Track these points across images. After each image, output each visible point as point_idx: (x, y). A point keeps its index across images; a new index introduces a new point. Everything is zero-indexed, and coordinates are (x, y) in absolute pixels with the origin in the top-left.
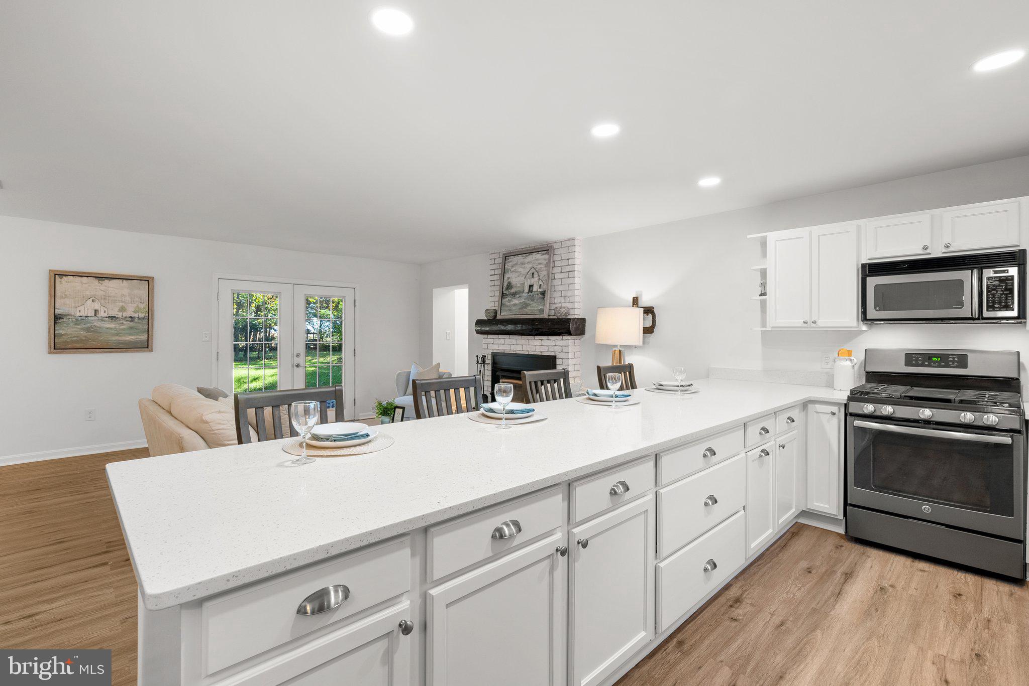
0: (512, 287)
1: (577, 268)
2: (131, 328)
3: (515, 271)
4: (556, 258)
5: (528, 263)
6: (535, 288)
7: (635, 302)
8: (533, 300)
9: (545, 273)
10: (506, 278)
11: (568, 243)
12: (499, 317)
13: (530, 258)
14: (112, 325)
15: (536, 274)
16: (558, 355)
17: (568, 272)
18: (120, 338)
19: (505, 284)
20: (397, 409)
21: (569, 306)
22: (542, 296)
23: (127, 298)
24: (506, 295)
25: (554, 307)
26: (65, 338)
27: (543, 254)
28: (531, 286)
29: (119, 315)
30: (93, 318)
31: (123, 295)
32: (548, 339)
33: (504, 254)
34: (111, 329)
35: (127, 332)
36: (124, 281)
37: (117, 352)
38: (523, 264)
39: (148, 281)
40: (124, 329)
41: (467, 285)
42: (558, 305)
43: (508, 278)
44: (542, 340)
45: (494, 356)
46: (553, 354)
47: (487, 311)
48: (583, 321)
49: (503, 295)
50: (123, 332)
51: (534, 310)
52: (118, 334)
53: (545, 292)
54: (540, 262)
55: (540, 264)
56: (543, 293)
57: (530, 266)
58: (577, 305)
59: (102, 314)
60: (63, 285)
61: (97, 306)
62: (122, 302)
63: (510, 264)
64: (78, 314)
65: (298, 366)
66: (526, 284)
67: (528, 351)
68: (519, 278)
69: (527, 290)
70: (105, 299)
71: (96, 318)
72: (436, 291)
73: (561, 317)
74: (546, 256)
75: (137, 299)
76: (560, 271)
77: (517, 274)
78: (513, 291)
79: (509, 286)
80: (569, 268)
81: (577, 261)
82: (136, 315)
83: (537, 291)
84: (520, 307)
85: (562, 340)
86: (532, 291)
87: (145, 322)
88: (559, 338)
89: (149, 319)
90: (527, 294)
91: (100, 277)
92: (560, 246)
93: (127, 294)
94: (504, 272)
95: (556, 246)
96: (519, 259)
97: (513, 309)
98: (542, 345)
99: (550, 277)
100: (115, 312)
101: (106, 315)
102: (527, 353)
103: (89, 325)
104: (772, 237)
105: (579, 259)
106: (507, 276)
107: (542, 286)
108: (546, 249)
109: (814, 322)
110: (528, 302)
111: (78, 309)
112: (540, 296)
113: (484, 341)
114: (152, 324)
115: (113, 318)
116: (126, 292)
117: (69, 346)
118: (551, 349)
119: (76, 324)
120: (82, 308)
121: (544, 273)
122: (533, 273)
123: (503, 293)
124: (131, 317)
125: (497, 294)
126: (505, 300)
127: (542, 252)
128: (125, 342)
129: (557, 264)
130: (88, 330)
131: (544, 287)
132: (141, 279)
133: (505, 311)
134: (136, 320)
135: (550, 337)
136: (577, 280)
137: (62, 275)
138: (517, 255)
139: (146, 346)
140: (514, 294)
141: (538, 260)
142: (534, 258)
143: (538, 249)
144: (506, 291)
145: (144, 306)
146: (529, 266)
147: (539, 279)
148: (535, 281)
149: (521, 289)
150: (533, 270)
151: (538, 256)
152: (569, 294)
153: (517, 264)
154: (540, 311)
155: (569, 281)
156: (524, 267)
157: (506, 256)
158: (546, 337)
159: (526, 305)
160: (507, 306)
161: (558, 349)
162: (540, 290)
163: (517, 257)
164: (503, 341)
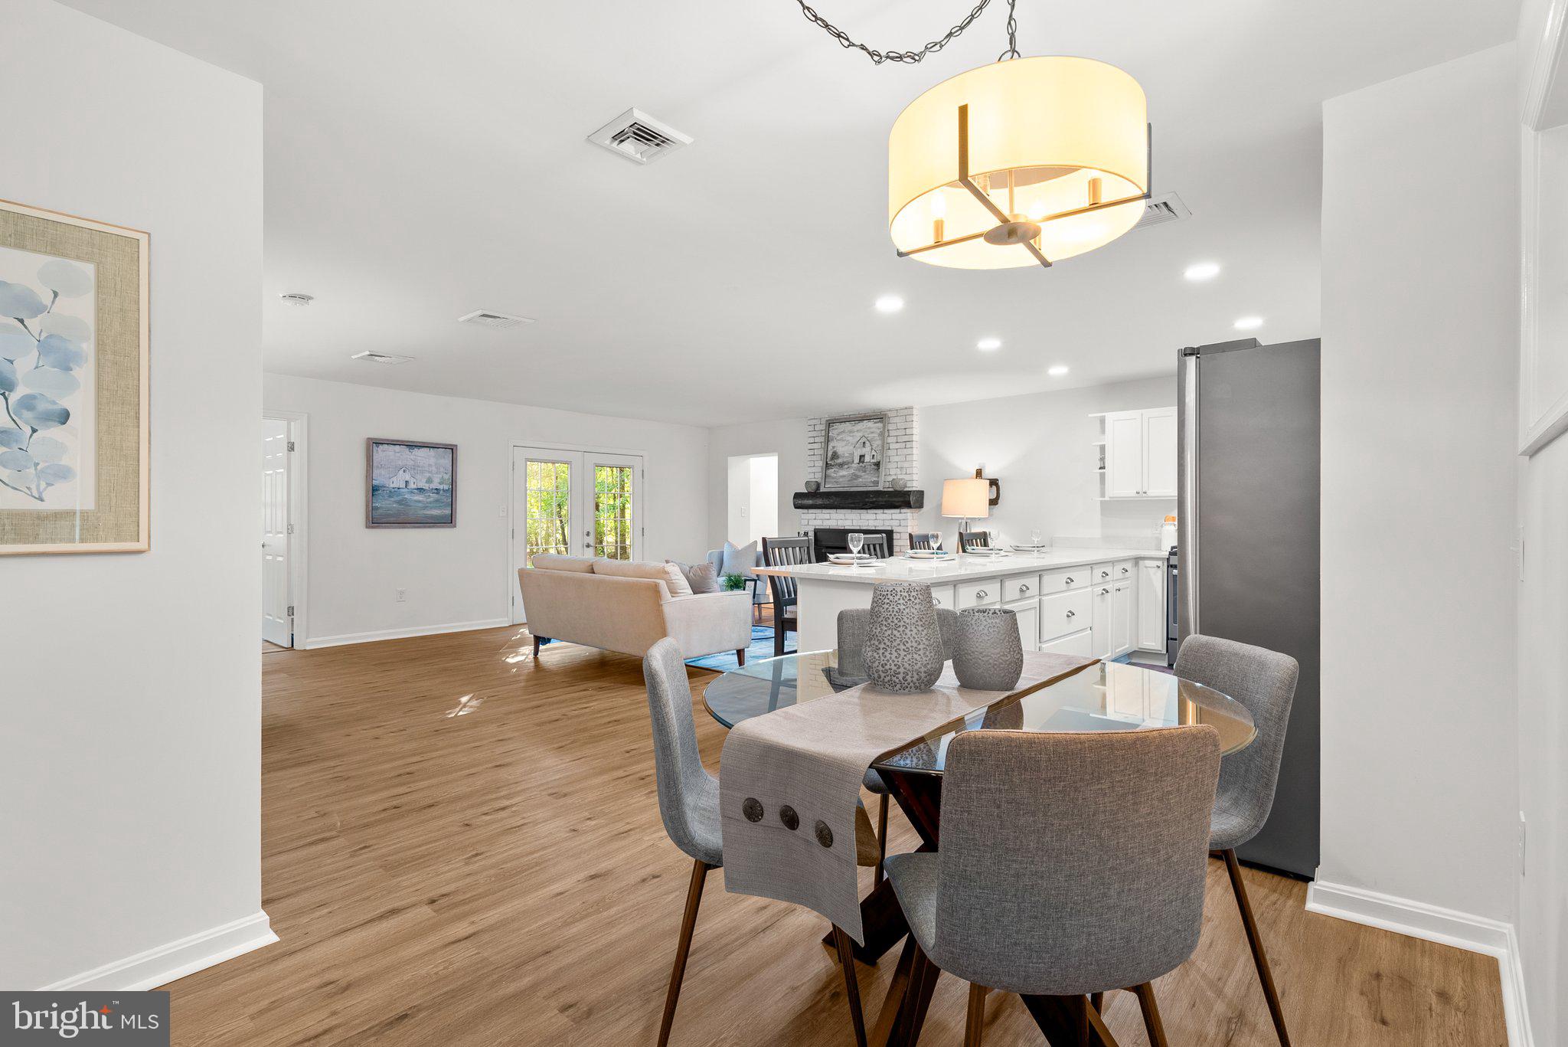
0: (838, 457)
1: (915, 438)
2: (437, 501)
3: (842, 440)
4: (891, 427)
5: (857, 431)
6: (867, 459)
7: (979, 474)
8: (865, 471)
9: (879, 442)
10: (830, 448)
11: (905, 412)
12: (822, 490)
13: (860, 426)
14: (420, 498)
15: (868, 444)
16: (895, 529)
17: (905, 442)
18: (428, 512)
19: (830, 454)
20: (747, 582)
21: (907, 477)
22: (876, 467)
23: (434, 468)
24: (831, 465)
25: (890, 479)
26: (381, 511)
27: (875, 423)
28: (862, 457)
29: (426, 486)
30: (404, 490)
31: (430, 465)
32: (883, 513)
33: (827, 421)
34: (420, 502)
35: (435, 505)
36: (431, 449)
37: (425, 527)
38: (850, 432)
39: (452, 449)
40: (430, 503)
41: (777, 454)
42: (895, 477)
43: (834, 447)
44: (876, 514)
45: (816, 532)
46: (889, 528)
47: (807, 483)
48: (921, 493)
49: (827, 466)
50: (431, 505)
51: (866, 482)
52: (425, 508)
53: (879, 462)
54: (872, 430)
55: (872, 433)
56: (878, 464)
57: (861, 434)
58: (915, 477)
59: (412, 486)
60: (381, 454)
61: (407, 477)
62: (429, 472)
63: (835, 432)
64: (392, 486)
65: (588, 546)
66: (855, 454)
68: (847, 448)
69: (857, 460)
70: (415, 468)
71: (406, 490)
72: (731, 460)
73: (898, 489)
74: (880, 425)
75: (442, 469)
76: (895, 441)
77: (844, 443)
78: (840, 461)
79: (835, 456)
80: (906, 438)
81: (915, 431)
82: (441, 487)
83: (870, 462)
84: (849, 478)
85: (900, 513)
86: (863, 462)
87: (449, 494)
88: (898, 511)
89: (452, 491)
90: (857, 465)
91: (411, 446)
92: (896, 415)
93: (433, 464)
94: (828, 440)
95: (890, 414)
96: (847, 426)
97: (840, 480)
98: (876, 519)
99: (885, 447)
100: (423, 484)
101: (415, 487)
103: (400, 498)
104: (1111, 417)
105: (917, 429)
106: (831, 445)
107: (875, 457)
108: (880, 417)
109: (1145, 493)
110: (859, 474)
111: (391, 481)
112: (873, 466)
113: (803, 516)
114: (456, 497)
115: (421, 490)
116: (432, 461)
117: (384, 520)
118: (887, 523)
119: (390, 497)
120: (394, 479)
121: (877, 443)
122: (864, 443)
123: (827, 463)
124: (436, 489)
125: (820, 464)
126: (830, 472)
127: (875, 420)
128: (432, 517)
129: (892, 433)
130: (399, 502)
131: (878, 458)
132: (446, 447)
133: (829, 483)
134: (441, 492)
135: (886, 511)
136: (915, 451)
137: (378, 443)
138: (844, 422)
139: (449, 521)
140: (841, 465)
141: (869, 428)
142: (865, 427)
143: (870, 416)
144: (831, 461)
145: (448, 477)
146: (859, 435)
147: (872, 449)
148: (866, 451)
149: (849, 459)
150: (864, 440)
151: (870, 424)
152: (906, 465)
153: (843, 432)
154: (874, 482)
155: (906, 451)
156: (853, 436)
157: (830, 423)
158: (881, 511)
159: (857, 477)
160: (833, 478)
161: (896, 523)
162: (873, 461)
163: (843, 425)
164: (827, 516)
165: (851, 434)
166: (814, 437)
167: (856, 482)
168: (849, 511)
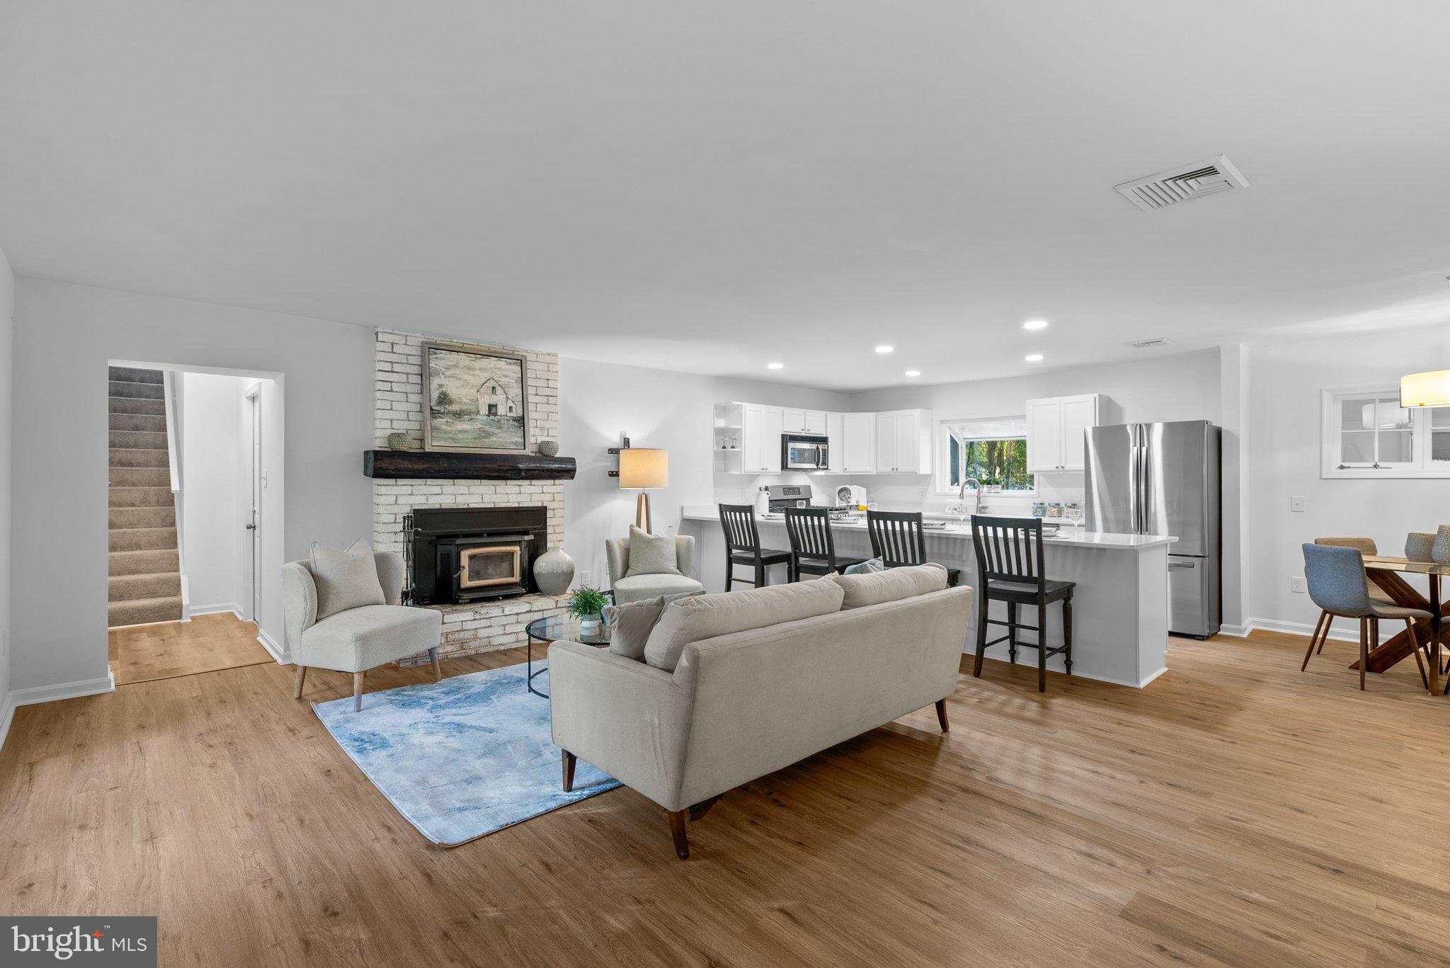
0: (450, 402)
1: (559, 393)
3: (455, 377)
4: (530, 373)
5: (480, 369)
6: (502, 410)
7: (626, 443)
8: (500, 428)
9: (517, 391)
10: (433, 385)
11: (548, 359)
12: (426, 448)
13: (485, 363)
15: (499, 390)
16: (549, 505)
17: (547, 396)
19: (434, 395)
21: (550, 440)
22: (516, 424)
24: (439, 412)
25: (538, 440)
27: (510, 364)
28: (492, 407)
32: (531, 485)
33: (423, 342)
38: (469, 368)
41: (278, 375)
42: (543, 439)
43: (441, 386)
44: (520, 486)
45: (418, 513)
46: (540, 504)
47: (390, 437)
48: (572, 461)
49: (431, 412)
51: (504, 442)
53: (521, 418)
54: (505, 373)
55: (506, 376)
56: (519, 420)
57: (487, 375)
63: (440, 363)
66: (481, 402)
67: (494, 503)
68: (463, 390)
69: (484, 410)
73: (548, 454)
74: (517, 368)
76: (537, 393)
77: (462, 382)
78: (454, 408)
79: (444, 399)
80: (548, 392)
83: (506, 416)
84: (475, 435)
85: (554, 485)
86: (495, 414)
88: (550, 482)
90: (486, 417)
92: (535, 360)
94: (426, 372)
96: (463, 359)
97: (459, 437)
98: (520, 493)
99: (525, 399)
102: (492, 506)
104: (746, 407)
105: (560, 382)
106: (435, 382)
107: (514, 409)
108: (519, 360)
109: (767, 469)
110: (487, 428)
112: (512, 422)
118: (535, 498)
121: (515, 391)
122: (494, 388)
123: (429, 408)
126: (438, 422)
127: (508, 360)
129: (532, 382)
131: (518, 412)
133: (439, 440)
135: (534, 482)
136: (558, 409)
138: (458, 352)
140: (458, 415)
141: (500, 369)
142: (492, 365)
143: (499, 353)
144: (437, 406)
146: (484, 376)
147: (507, 398)
148: (499, 399)
149: (472, 408)
150: (492, 383)
151: (502, 364)
152: (547, 424)
153: (456, 366)
154: (516, 443)
155: (548, 408)
156: (474, 375)
157: (430, 348)
158: (528, 482)
159: (489, 435)
160: (446, 432)
161: (549, 497)
162: (511, 414)
163: (454, 355)
164: (437, 490)
165: (470, 372)
166: (392, 363)
167: (487, 442)
168: (477, 482)
